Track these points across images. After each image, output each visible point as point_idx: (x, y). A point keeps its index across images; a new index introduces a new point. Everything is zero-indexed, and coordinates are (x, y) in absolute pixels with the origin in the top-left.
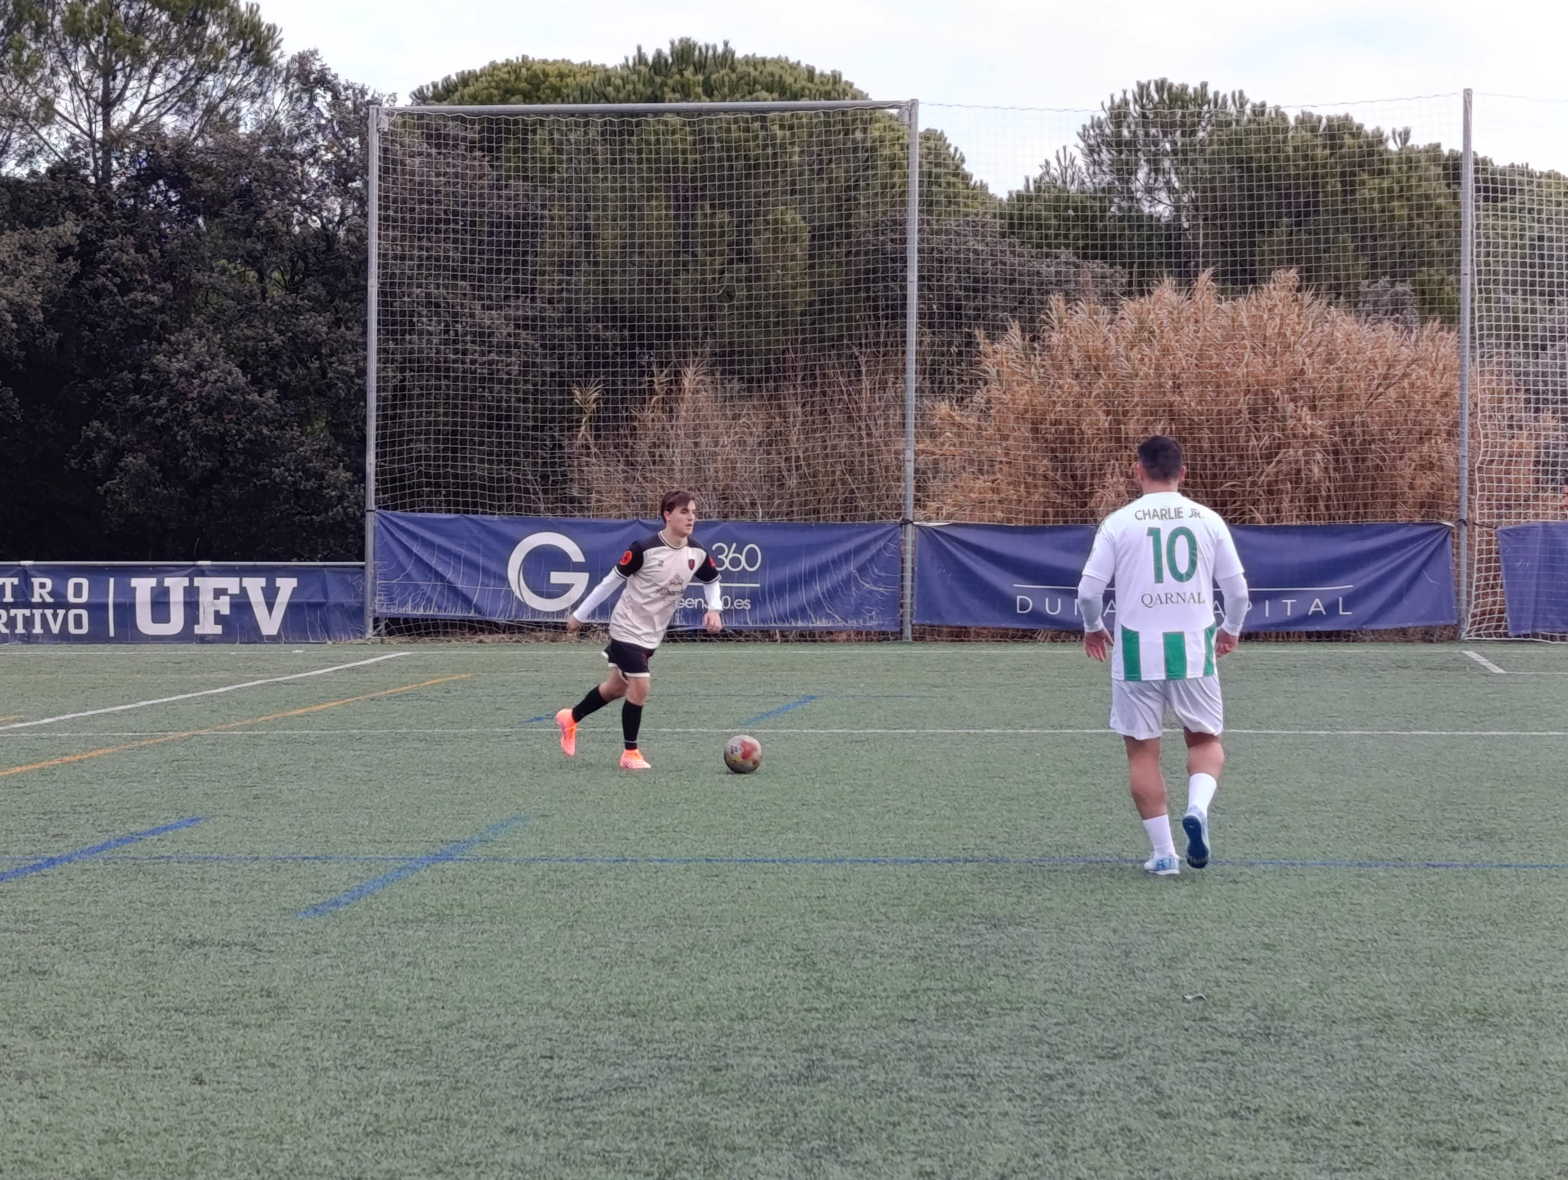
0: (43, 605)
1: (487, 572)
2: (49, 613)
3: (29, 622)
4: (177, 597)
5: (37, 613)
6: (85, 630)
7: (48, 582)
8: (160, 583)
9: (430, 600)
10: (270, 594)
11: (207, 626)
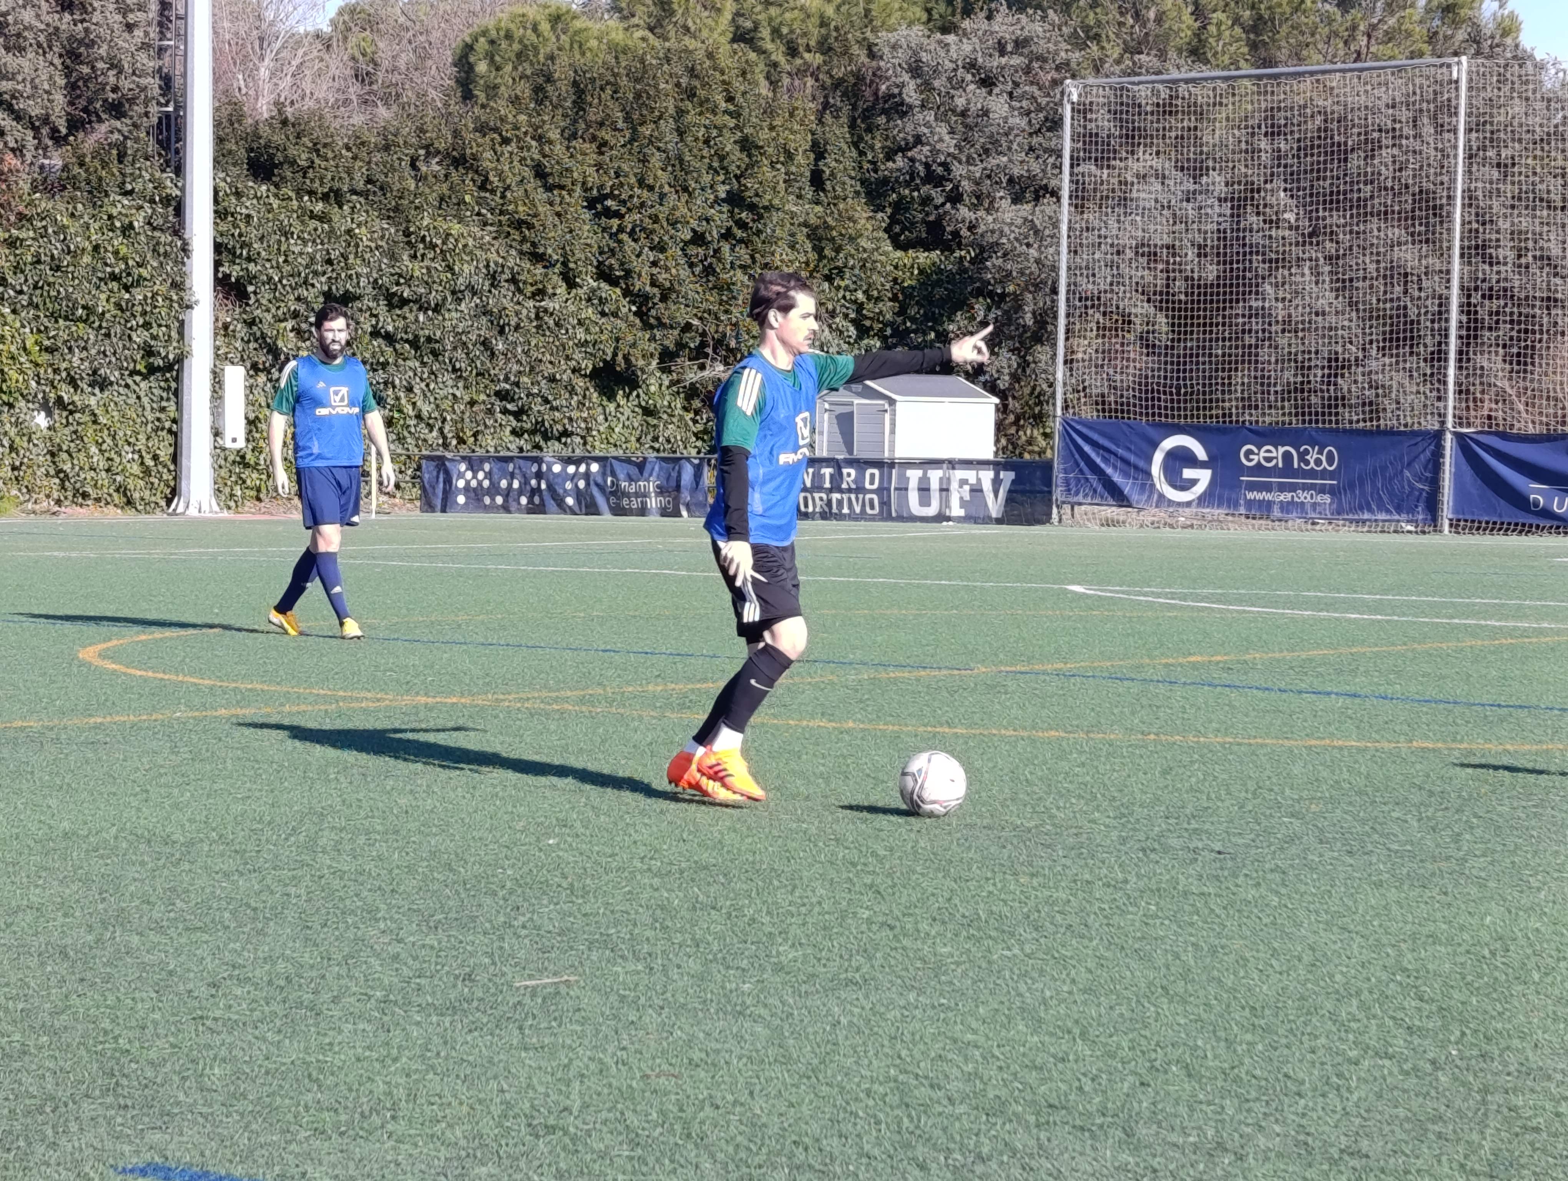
0: (850, 490)
1: (1136, 468)
2: (853, 496)
3: (840, 503)
4: (935, 485)
5: (845, 496)
6: (877, 511)
7: (853, 472)
8: (925, 474)
9: (1095, 491)
10: (996, 483)
11: (957, 511)
